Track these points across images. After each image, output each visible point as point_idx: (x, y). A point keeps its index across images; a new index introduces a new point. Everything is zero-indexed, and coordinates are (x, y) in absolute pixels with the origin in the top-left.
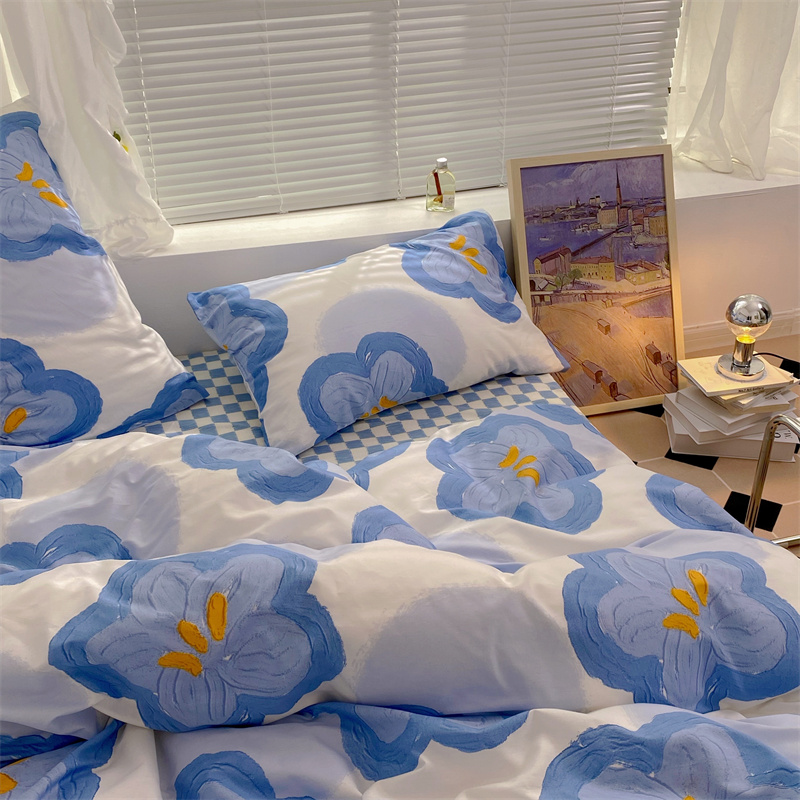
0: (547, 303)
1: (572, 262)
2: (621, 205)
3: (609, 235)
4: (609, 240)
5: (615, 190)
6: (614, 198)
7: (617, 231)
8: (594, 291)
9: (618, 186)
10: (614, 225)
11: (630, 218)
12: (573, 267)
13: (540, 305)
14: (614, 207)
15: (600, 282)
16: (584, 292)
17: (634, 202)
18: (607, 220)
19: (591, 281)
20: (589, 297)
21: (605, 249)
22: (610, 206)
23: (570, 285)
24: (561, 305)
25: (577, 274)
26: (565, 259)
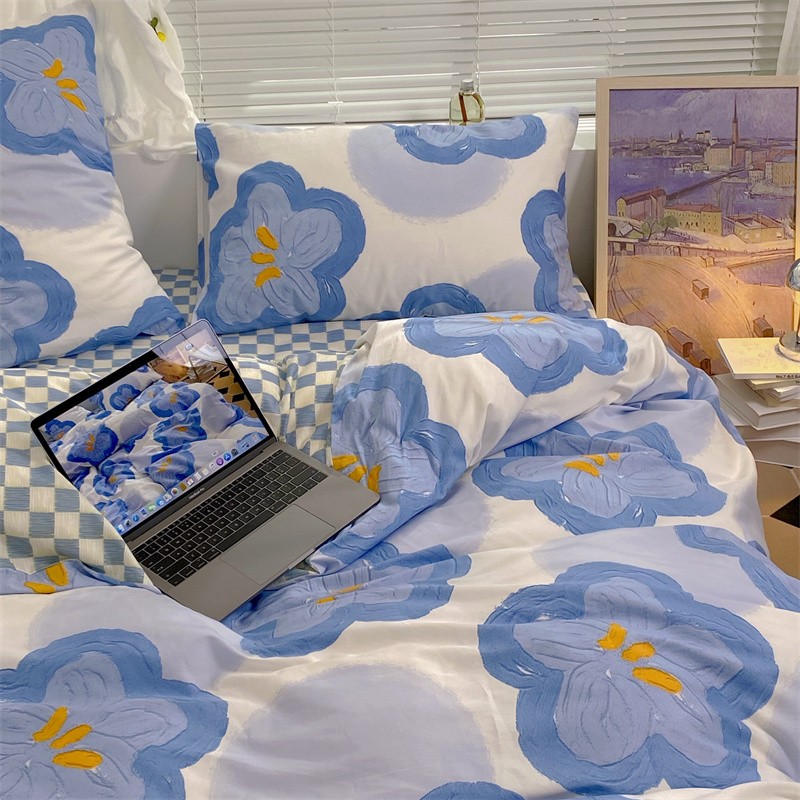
0: (629, 253)
1: (666, 207)
2: (738, 145)
3: (718, 179)
4: (717, 185)
5: (731, 125)
6: (729, 134)
7: (729, 175)
8: (692, 245)
9: (735, 121)
10: (726, 167)
11: (748, 161)
12: (667, 213)
13: (620, 254)
14: (727, 146)
15: (701, 235)
16: (678, 244)
17: (755, 143)
18: (717, 161)
19: (689, 233)
20: (684, 252)
21: (711, 195)
22: (722, 143)
23: (661, 235)
24: (647, 257)
25: (671, 222)
26: (657, 203)
